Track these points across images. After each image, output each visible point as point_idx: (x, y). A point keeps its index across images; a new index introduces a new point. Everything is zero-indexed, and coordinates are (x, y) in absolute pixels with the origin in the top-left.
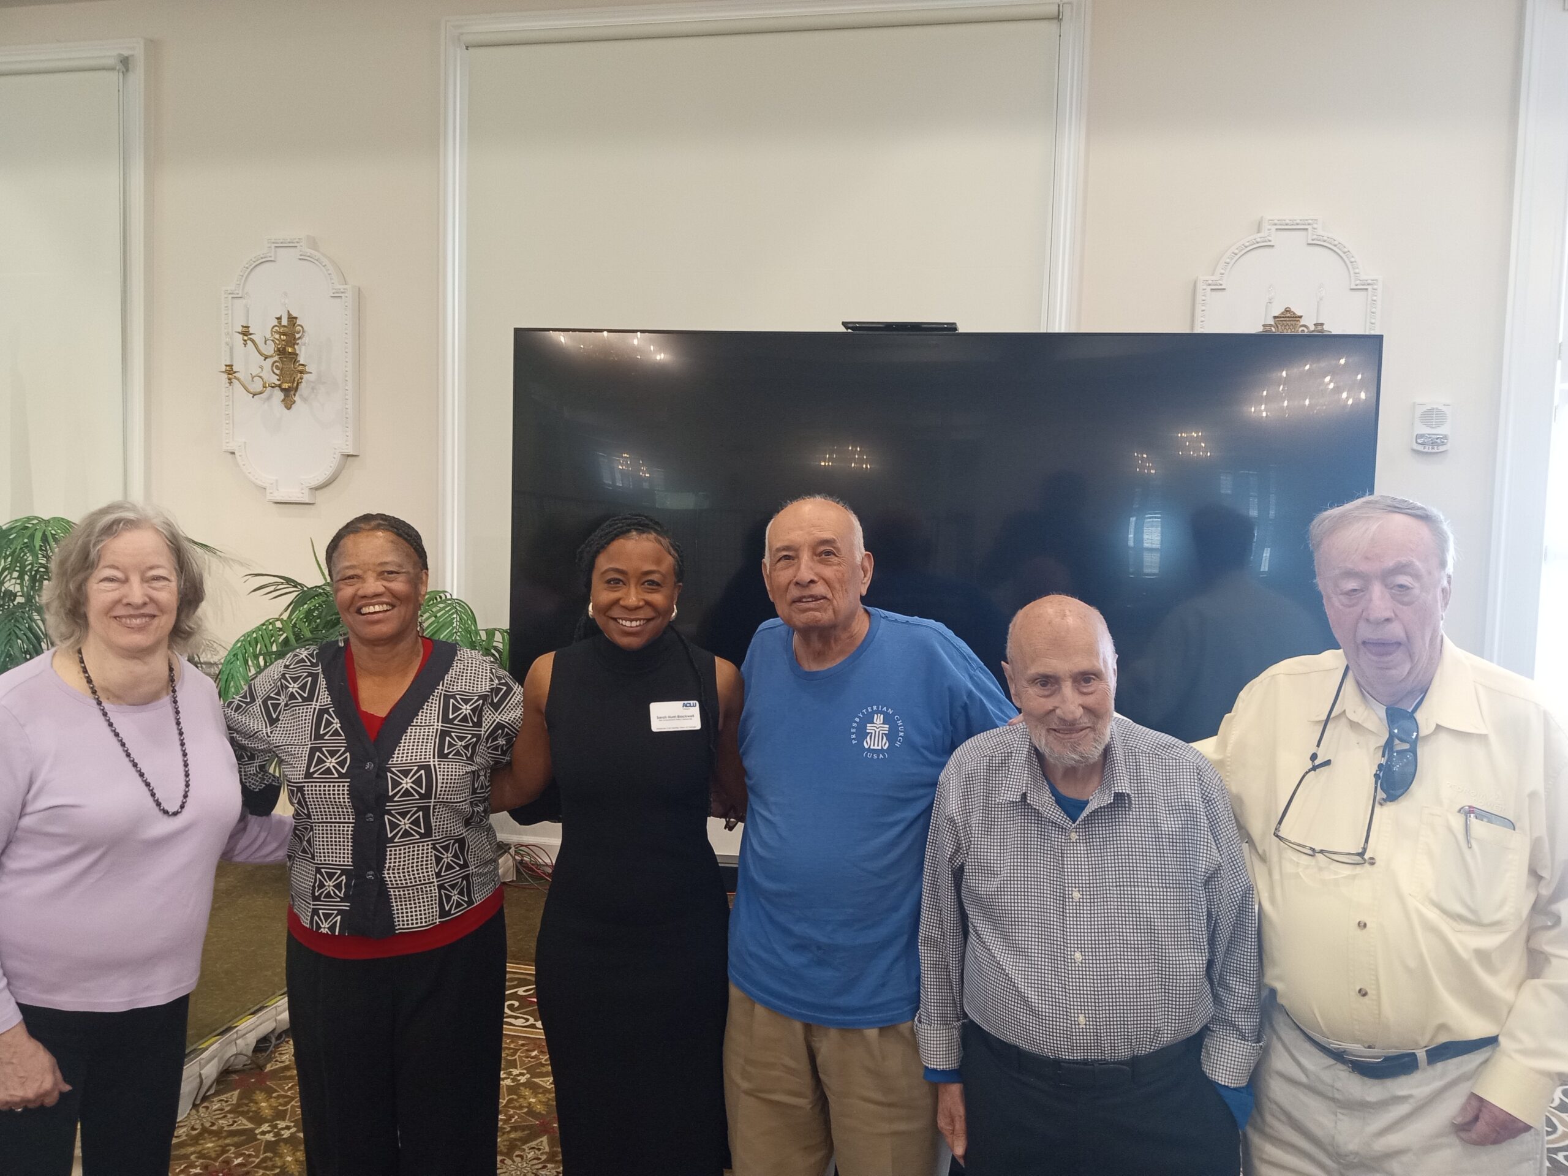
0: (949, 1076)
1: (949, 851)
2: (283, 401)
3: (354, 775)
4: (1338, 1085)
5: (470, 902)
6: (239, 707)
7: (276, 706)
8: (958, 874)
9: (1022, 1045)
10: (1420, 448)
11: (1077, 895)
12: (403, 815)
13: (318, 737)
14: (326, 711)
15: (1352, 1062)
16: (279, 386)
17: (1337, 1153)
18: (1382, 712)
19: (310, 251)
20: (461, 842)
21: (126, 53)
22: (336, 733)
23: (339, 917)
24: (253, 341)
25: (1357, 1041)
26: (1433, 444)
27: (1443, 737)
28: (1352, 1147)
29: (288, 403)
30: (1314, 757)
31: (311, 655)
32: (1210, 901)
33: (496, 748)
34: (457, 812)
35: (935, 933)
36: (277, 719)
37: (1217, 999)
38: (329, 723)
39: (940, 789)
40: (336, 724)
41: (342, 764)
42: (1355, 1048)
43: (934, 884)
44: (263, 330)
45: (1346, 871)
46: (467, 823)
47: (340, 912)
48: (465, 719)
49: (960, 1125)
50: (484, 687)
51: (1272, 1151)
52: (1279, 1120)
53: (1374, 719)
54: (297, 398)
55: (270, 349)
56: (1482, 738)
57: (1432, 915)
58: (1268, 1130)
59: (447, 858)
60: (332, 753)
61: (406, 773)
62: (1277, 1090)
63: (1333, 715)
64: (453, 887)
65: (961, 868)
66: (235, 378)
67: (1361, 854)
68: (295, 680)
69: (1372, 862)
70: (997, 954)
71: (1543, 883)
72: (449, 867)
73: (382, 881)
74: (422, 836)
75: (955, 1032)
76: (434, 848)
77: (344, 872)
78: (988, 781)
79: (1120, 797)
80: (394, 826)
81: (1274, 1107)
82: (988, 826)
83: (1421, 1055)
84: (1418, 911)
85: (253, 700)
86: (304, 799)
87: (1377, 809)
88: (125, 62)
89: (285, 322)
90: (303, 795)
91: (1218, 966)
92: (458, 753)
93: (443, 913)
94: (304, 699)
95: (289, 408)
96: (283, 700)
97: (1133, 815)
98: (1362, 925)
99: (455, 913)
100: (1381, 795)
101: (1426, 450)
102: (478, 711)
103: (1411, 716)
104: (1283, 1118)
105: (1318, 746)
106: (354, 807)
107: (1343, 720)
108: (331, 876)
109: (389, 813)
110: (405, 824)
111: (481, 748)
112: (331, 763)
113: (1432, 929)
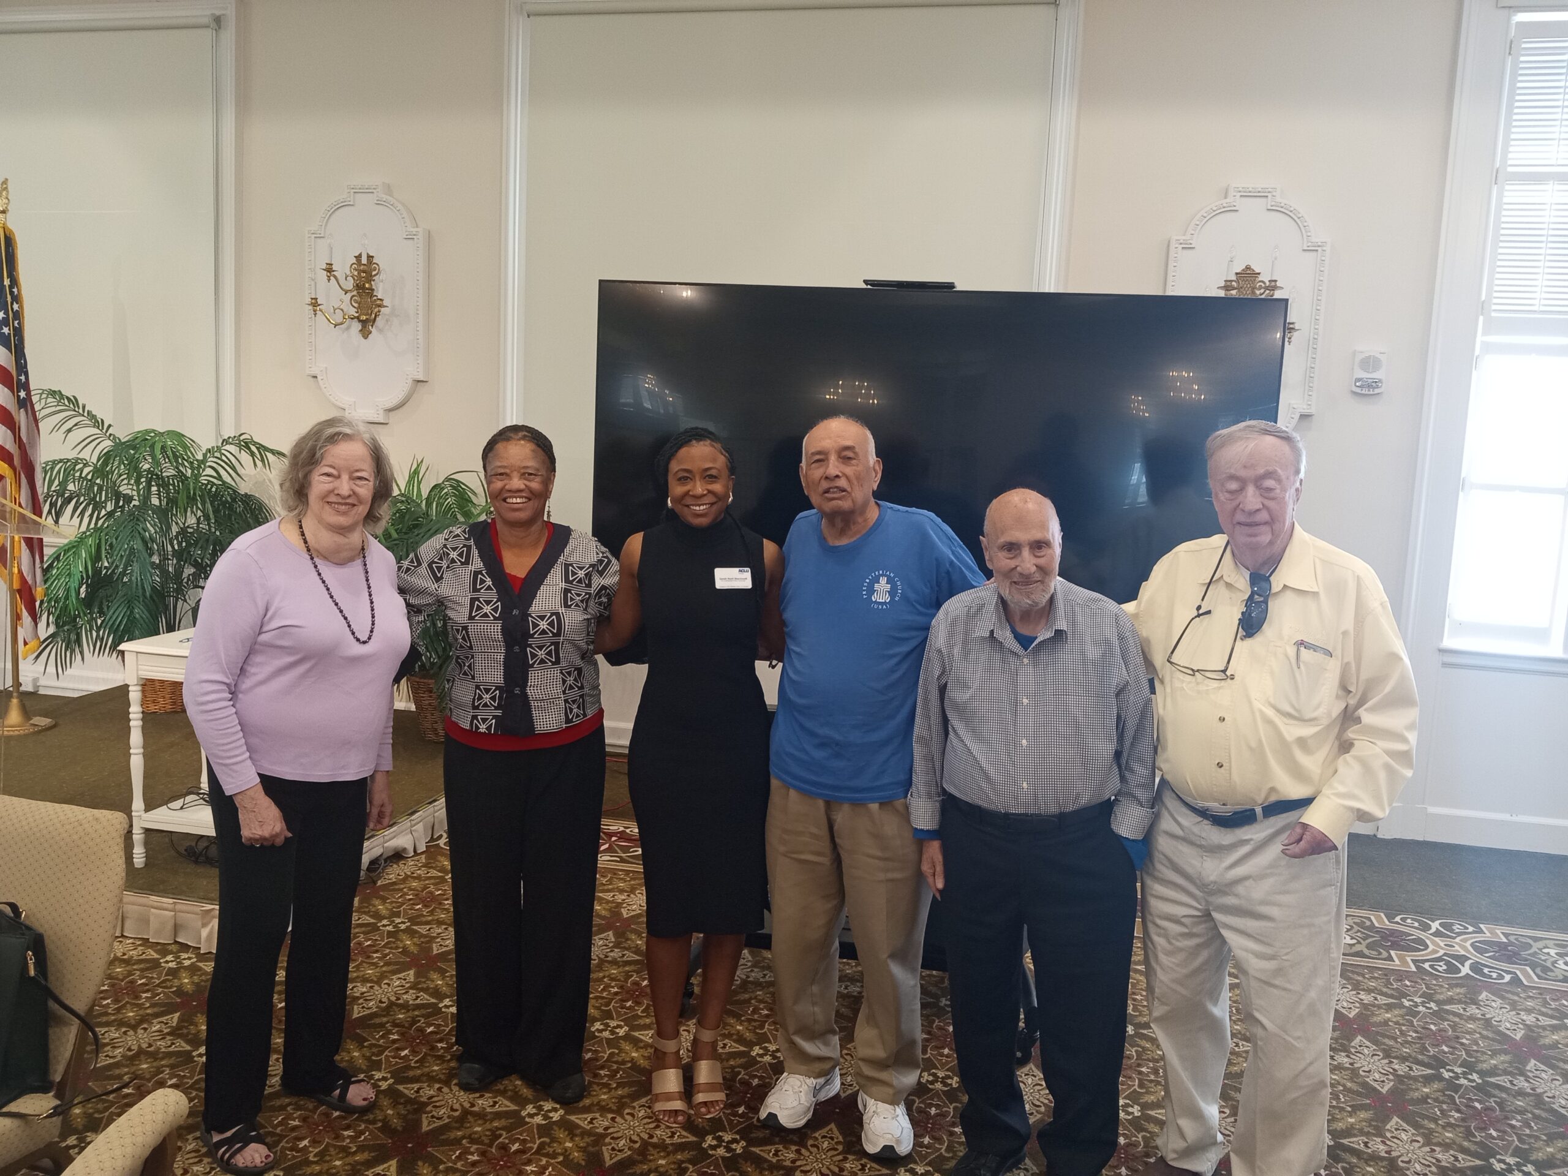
0: (931, 835)
1: (937, 673)
2: (361, 331)
3: (504, 616)
4: (1204, 835)
5: (585, 715)
6: (408, 570)
7: (439, 568)
8: (943, 690)
9: (984, 804)
10: (1358, 390)
11: (1025, 701)
12: (540, 648)
13: (475, 590)
14: (480, 573)
15: (1212, 816)
16: (358, 318)
17: (1203, 885)
18: (1247, 574)
19: (385, 197)
20: (579, 670)
21: (218, 13)
22: (489, 588)
23: (494, 721)
24: (335, 277)
25: (1215, 800)
26: (1369, 386)
27: (1288, 594)
28: (1212, 878)
29: (365, 333)
30: (1199, 608)
31: (464, 531)
32: (1119, 708)
33: (600, 604)
34: (578, 648)
35: (925, 733)
36: (442, 578)
37: (1123, 779)
38: (482, 582)
39: (932, 631)
40: (489, 582)
41: (495, 610)
42: (1214, 806)
43: (926, 700)
44: (344, 266)
45: (1215, 684)
46: (583, 658)
47: (494, 717)
48: (580, 581)
49: (939, 868)
50: (593, 558)
51: (1158, 888)
52: (1163, 864)
53: (1242, 582)
54: (373, 330)
55: (350, 284)
56: (1315, 594)
57: (1270, 713)
58: (1156, 873)
59: (570, 680)
60: (488, 603)
61: (542, 618)
62: (1163, 844)
63: (1214, 579)
64: (574, 702)
65: (946, 684)
66: (320, 310)
67: (1224, 671)
68: (454, 549)
69: (1232, 677)
70: (968, 742)
71: (1351, 694)
72: (571, 688)
73: (526, 695)
74: (553, 663)
75: (938, 804)
76: (561, 673)
77: (497, 688)
78: (966, 624)
79: (1059, 633)
80: (534, 656)
81: (1161, 856)
82: (966, 654)
83: (1259, 810)
84: (1261, 711)
85: (419, 564)
86: (468, 635)
87: (1239, 643)
88: (218, 20)
89: (364, 260)
90: (467, 632)
91: (1125, 754)
92: (577, 605)
93: (568, 721)
94: (462, 564)
95: (366, 337)
96: (444, 564)
97: (1068, 647)
98: (1222, 719)
99: (576, 721)
100: (1241, 632)
101: (1363, 392)
102: (588, 575)
103: (1267, 579)
104: (1167, 864)
105: (1203, 600)
106: (505, 641)
107: (1222, 582)
108: (487, 691)
109: (530, 646)
110: (541, 654)
111: (592, 603)
112: (487, 609)
113: (1269, 722)
